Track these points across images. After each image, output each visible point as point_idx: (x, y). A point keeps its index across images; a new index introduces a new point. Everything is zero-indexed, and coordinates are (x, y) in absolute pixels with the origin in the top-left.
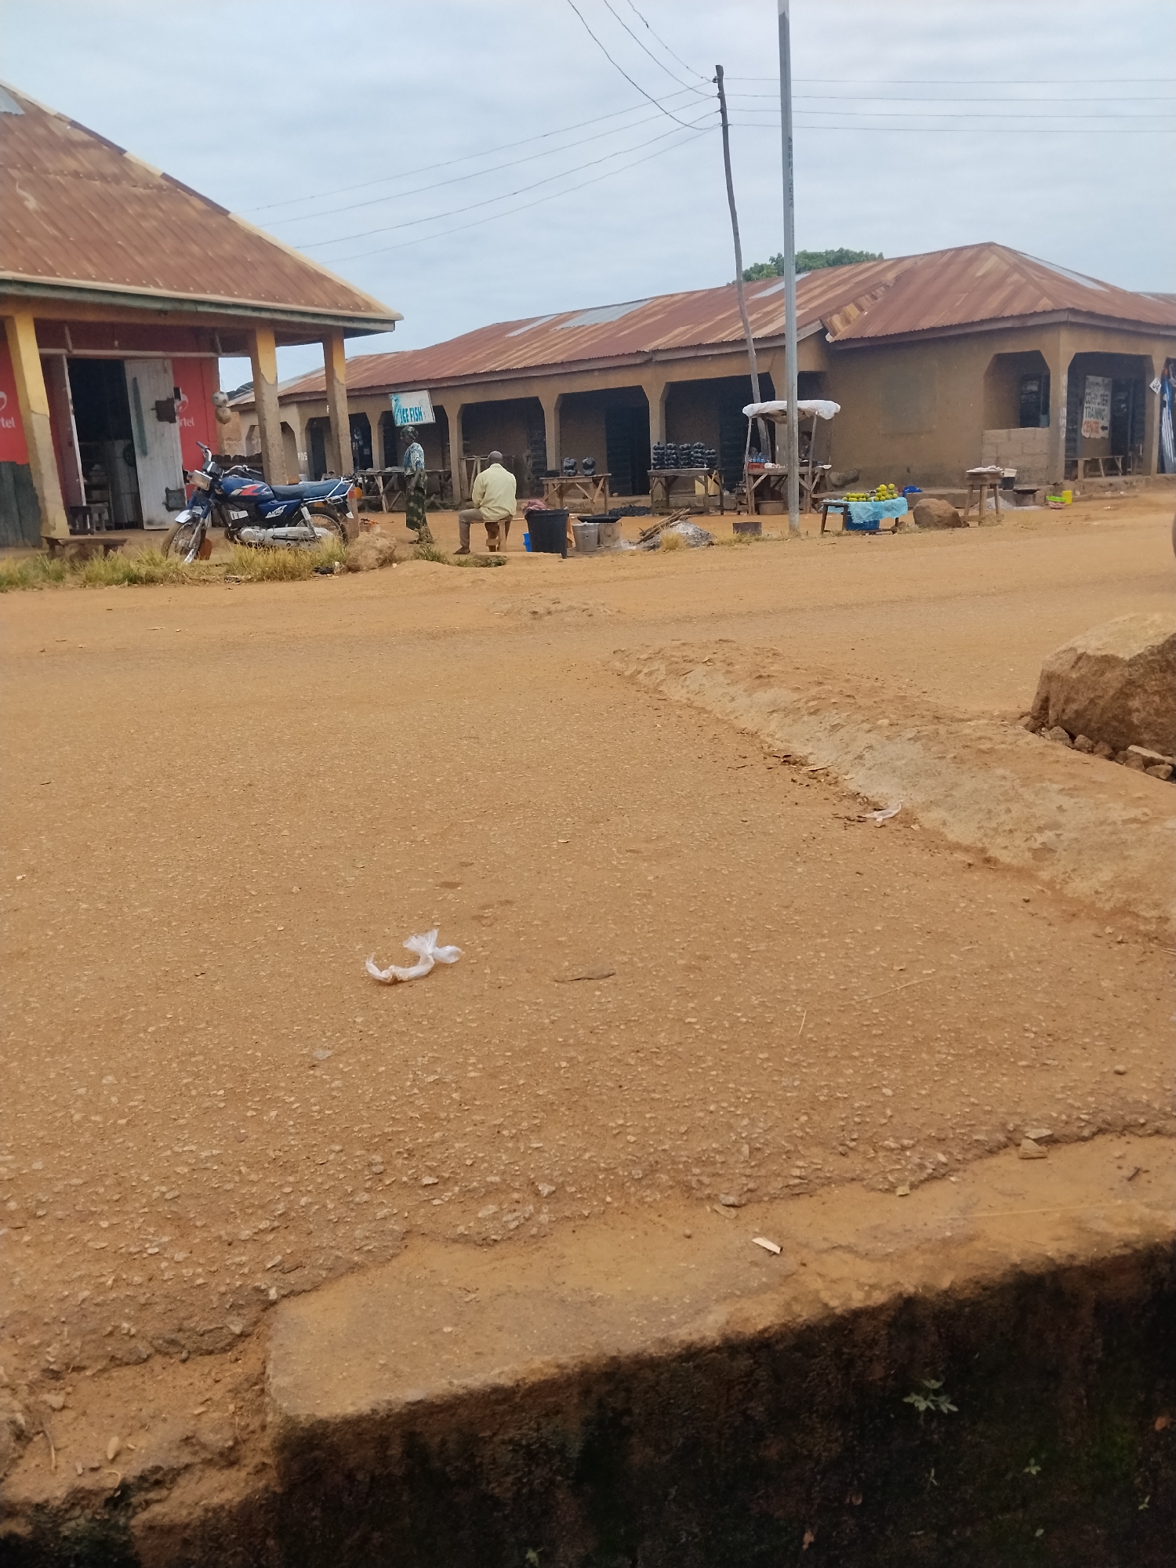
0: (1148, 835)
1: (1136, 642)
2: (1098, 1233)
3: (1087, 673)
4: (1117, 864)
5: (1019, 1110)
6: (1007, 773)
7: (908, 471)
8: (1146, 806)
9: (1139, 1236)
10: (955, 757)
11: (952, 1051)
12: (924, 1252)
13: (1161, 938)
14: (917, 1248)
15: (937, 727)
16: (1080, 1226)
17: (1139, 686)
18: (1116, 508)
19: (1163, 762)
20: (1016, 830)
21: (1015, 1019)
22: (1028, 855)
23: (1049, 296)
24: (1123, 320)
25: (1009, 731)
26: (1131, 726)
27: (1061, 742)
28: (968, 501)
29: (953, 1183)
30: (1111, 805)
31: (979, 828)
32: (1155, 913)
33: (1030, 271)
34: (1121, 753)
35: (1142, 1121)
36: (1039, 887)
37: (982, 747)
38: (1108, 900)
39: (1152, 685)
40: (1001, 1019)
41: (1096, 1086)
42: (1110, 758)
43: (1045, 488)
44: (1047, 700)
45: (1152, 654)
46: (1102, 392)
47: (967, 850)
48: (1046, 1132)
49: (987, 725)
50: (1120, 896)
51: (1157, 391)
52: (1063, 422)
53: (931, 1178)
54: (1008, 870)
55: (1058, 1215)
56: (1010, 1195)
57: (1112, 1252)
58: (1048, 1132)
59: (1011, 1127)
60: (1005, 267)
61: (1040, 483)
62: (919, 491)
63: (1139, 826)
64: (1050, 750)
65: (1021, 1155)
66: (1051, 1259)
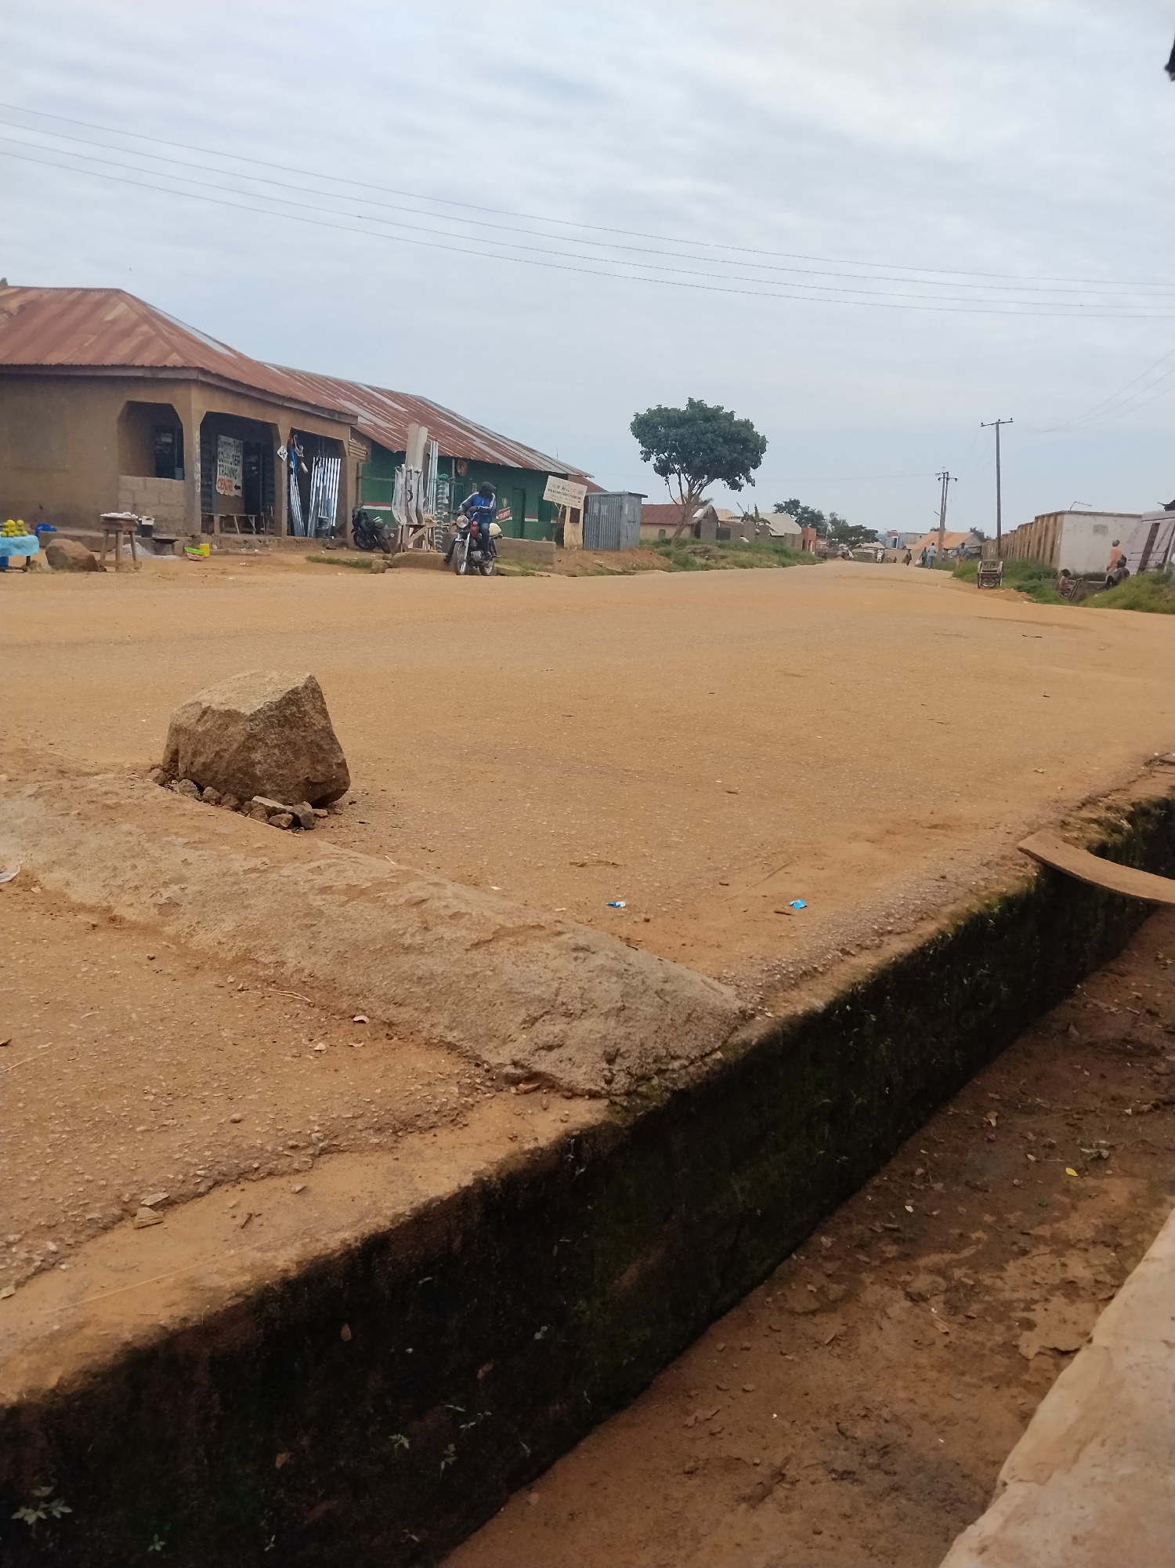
0: (267, 883)
1: (256, 698)
2: (211, 1289)
3: (212, 727)
4: (239, 914)
5: (135, 1179)
6: (133, 828)
7: (41, 508)
8: (265, 855)
9: (250, 1282)
10: (79, 814)
11: (67, 1129)
12: (30, 1353)
13: (278, 981)
14: (22, 1352)
15: (61, 782)
16: (192, 1285)
17: (260, 740)
18: (251, 564)
19: (284, 811)
20: (142, 886)
21: (134, 1083)
22: (154, 911)
23: (180, 353)
24: (250, 387)
25: (137, 785)
26: (253, 777)
27: (190, 795)
28: (104, 545)
29: (64, 1271)
30: (233, 856)
31: (104, 886)
32: (272, 958)
33: (159, 324)
34: (247, 803)
35: (256, 1165)
36: (165, 943)
37: (108, 802)
38: (230, 950)
39: (272, 738)
40: (120, 1086)
41: (213, 1139)
42: (236, 809)
43: (183, 539)
44: (176, 752)
45: (271, 710)
46: (234, 453)
47: (91, 910)
48: (162, 1196)
49: (115, 779)
50: (241, 944)
51: (284, 458)
52: (198, 476)
53: (40, 1271)
54: (134, 929)
55: (172, 1280)
56: (123, 1271)
57: (224, 1305)
58: (165, 1195)
59: (126, 1198)
60: (134, 317)
61: (178, 534)
62: (54, 530)
63: (258, 875)
64: (177, 804)
65: (136, 1225)
66: (163, 1328)
